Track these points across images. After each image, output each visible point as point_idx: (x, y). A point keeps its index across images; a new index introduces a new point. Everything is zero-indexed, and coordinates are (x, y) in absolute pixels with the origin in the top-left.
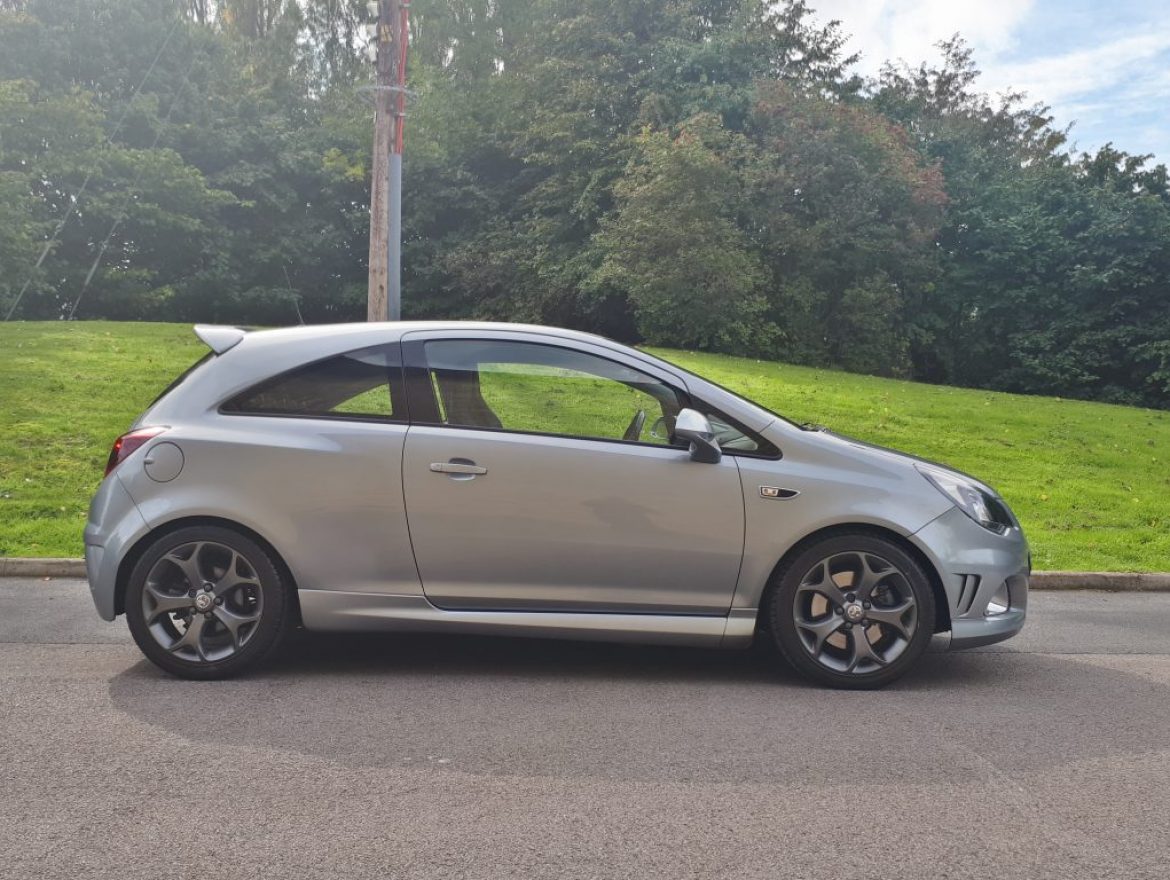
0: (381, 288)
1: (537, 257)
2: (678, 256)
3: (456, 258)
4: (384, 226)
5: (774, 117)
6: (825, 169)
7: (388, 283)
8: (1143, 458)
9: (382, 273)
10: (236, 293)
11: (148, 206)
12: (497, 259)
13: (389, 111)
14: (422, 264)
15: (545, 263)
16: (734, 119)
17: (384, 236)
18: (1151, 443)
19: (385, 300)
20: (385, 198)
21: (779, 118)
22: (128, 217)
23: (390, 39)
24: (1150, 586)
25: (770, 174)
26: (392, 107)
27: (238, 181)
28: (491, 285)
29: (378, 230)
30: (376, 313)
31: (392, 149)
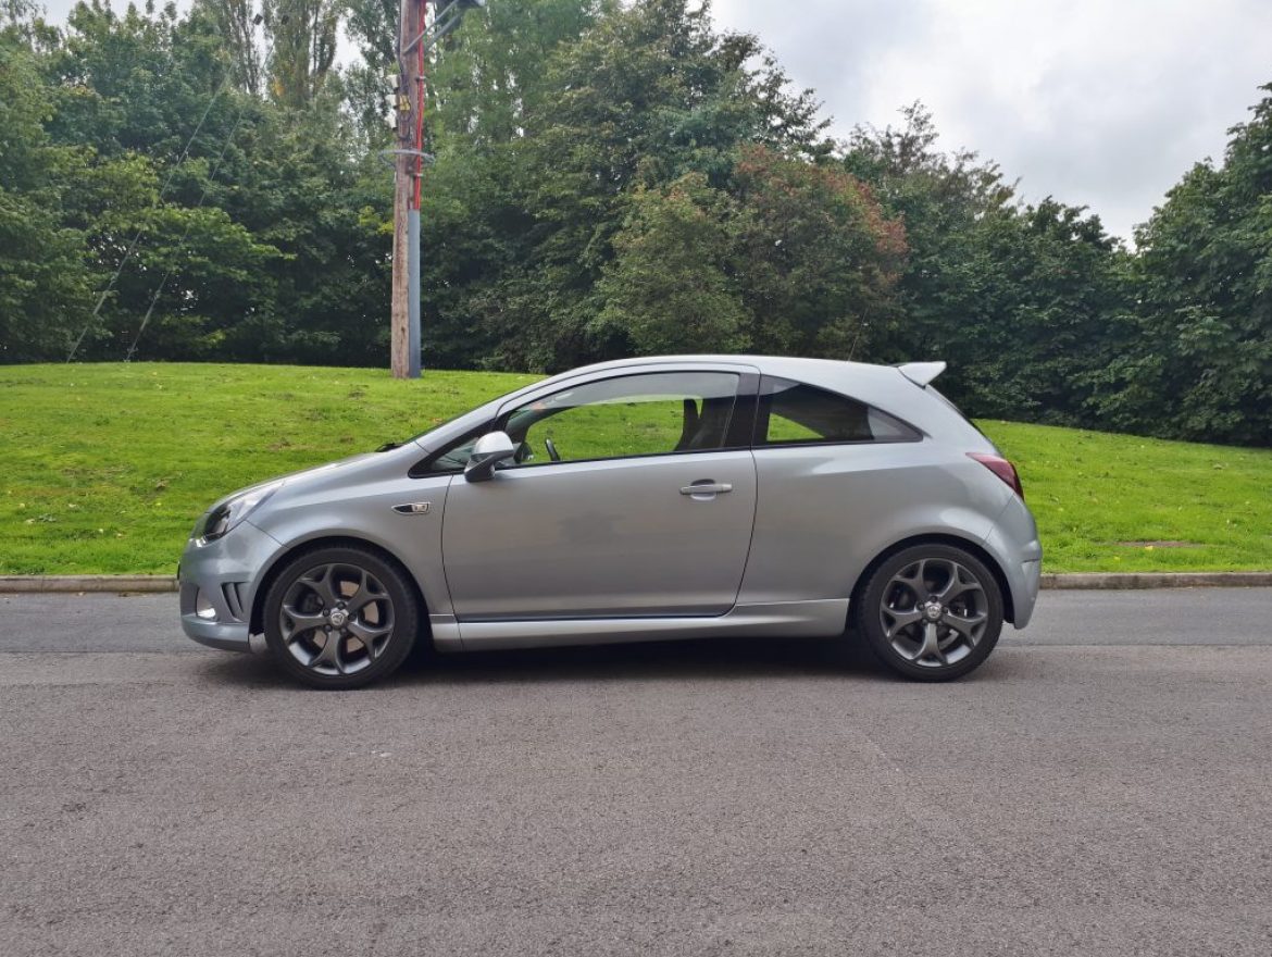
0: (403, 330)
1: (549, 302)
2: (670, 299)
3: (477, 303)
4: (405, 274)
5: (755, 175)
6: (799, 222)
7: (409, 326)
8: (1071, 473)
9: (403, 317)
10: (282, 336)
11: (199, 259)
12: (514, 303)
13: (408, 172)
14: (448, 309)
15: (557, 306)
16: (719, 178)
17: (405, 283)
18: (1079, 460)
19: (406, 341)
20: (405, 249)
21: (758, 177)
22: (181, 270)
23: (408, 108)
24: (1064, 584)
25: (751, 227)
26: (410, 168)
27: (281, 237)
28: (509, 327)
29: (399, 278)
30: (399, 352)
31: (411, 206)
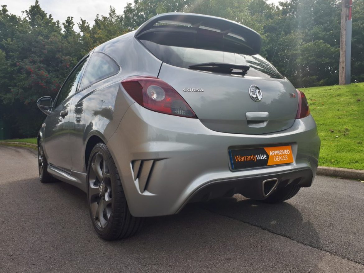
4: (344, 46)
7: (345, 66)
9: (343, 63)
17: (344, 50)
19: (344, 72)
30: (341, 77)
31: (347, 18)
